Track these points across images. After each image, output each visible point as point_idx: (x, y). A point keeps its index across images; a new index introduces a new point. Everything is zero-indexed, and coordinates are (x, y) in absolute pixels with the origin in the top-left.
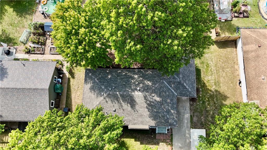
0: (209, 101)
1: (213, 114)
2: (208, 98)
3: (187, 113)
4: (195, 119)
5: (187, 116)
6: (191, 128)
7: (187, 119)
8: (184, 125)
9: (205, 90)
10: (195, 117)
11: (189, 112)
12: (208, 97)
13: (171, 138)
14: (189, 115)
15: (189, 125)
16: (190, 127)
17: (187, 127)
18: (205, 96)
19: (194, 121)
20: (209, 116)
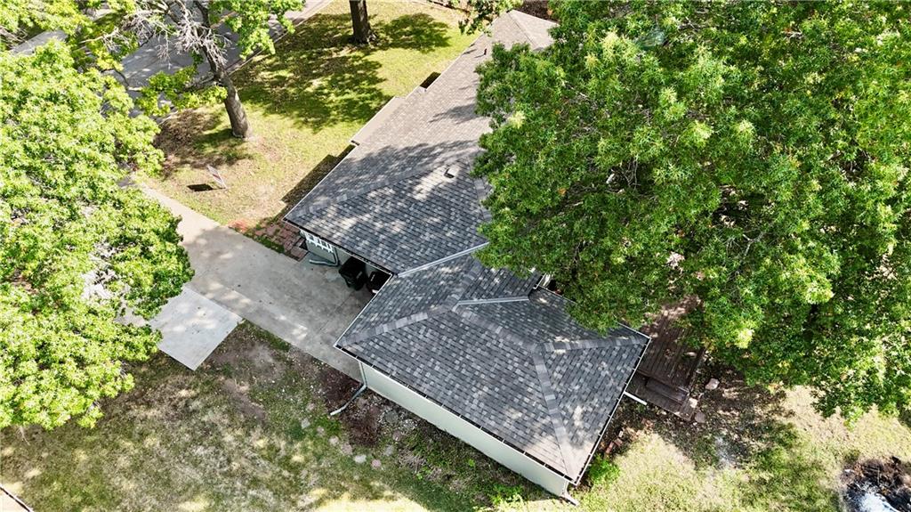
0: (286, 463)
1: (219, 445)
2: (295, 468)
3: (307, 338)
4: (263, 356)
5: (298, 334)
6: (248, 322)
7: (287, 327)
8: (276, 303)
9: (342, 478)
10: (271, 360)
11: (307, 349)
12: (304, 472)
13: (273, 243)
14: (293, 344)
15: (262, 322)
16: (251, 320)
17: (260, 312)
18: (318, 458)
19: (261, 347)
20: (226, 421)
